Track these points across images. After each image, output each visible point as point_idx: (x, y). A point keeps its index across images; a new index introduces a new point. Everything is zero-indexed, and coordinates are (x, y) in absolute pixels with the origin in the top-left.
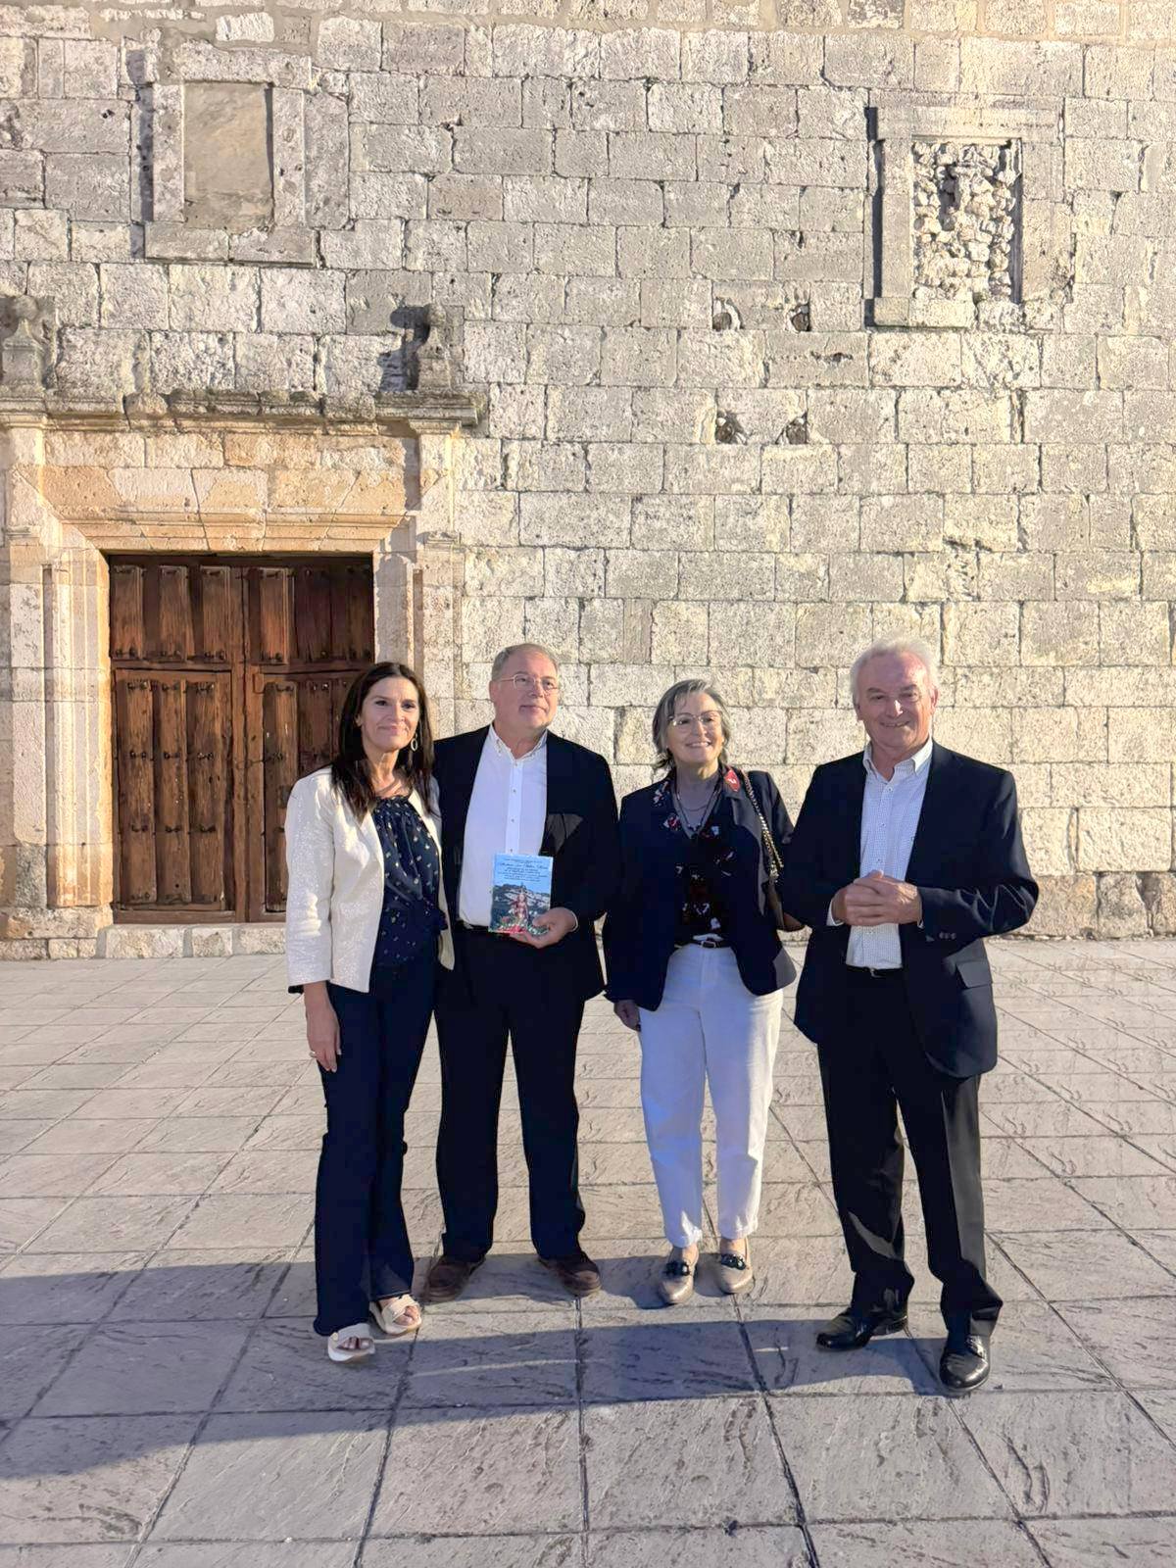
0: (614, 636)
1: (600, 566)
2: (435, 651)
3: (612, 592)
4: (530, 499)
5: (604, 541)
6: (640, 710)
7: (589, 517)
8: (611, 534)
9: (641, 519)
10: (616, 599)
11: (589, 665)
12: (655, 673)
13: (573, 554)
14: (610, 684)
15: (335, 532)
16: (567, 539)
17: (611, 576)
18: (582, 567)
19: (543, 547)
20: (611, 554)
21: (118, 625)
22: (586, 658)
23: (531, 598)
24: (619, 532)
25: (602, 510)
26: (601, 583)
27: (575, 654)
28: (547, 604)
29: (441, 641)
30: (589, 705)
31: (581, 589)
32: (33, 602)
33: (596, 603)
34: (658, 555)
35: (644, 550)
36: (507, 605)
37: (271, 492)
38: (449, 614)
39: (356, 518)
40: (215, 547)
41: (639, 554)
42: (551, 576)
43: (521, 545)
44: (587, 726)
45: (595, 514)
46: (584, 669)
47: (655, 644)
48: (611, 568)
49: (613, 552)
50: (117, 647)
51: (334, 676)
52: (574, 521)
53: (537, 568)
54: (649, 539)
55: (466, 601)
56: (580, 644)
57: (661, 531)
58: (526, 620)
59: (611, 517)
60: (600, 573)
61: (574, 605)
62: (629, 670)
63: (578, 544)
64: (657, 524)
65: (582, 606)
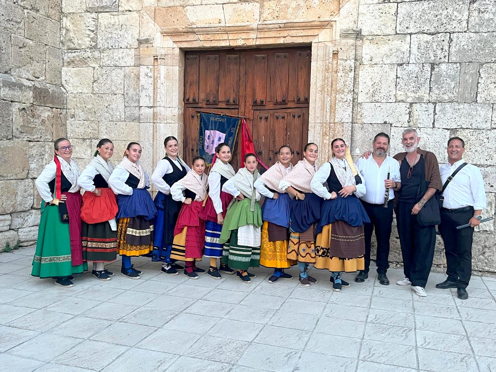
0: (453, 86)
1: (446, 43)
2: (343, 96)
3: (454, 59)
4: (404, 6)
5: (450, 28)
6: (467, 131)
7: (441, 14)
8: (455, 23)
9: (475, 13)
10: (456, 63)
11: (435, 103)
12: (479, 108)
13: (430, 38)
14: (449, 115)
15: (293, 33)
16: (426, 28)
17: (453, 50)
18: (434, 45)
19: (411, 34)
20: (454, 36)
21: (188, 85)
22: (434, 98)
23: (401, 65)
24: (460, 21)
25: (450, 10)
26: (446, 54)
27: (426, 97)
28: (411, 67)
29: (346, 90)
30: (434, 127)
31: (433, 58)
32: (149, 75)
33: (443, 67)
34: (485, 35)
35: (475, 32)
36: (386, 68)
37: (261, 13)
38: (352, 74)
39: (304, 24)
40: (233, 44)
41: (472, 35)
42: (414, 50)
43: (397, 34)
44: (431, 140)
45: (445, 12)
46: (431, 106)
47: (480, 90)
48: (453, 44)
49: (455, 35)
50: (187, 97)
51: (289, 111)
52: (431, 17)
53: (406, 47)
54: (481, 25)
55: (362, 67)
56: (430, 91)
57: (489, 20)
58: (397, 78)
59: (456, 13)
60: (446, 48)
61: (428, 68)
62: (461, 106)
63: (433, 30)
64: (486, 16)
65: (433, 69)
